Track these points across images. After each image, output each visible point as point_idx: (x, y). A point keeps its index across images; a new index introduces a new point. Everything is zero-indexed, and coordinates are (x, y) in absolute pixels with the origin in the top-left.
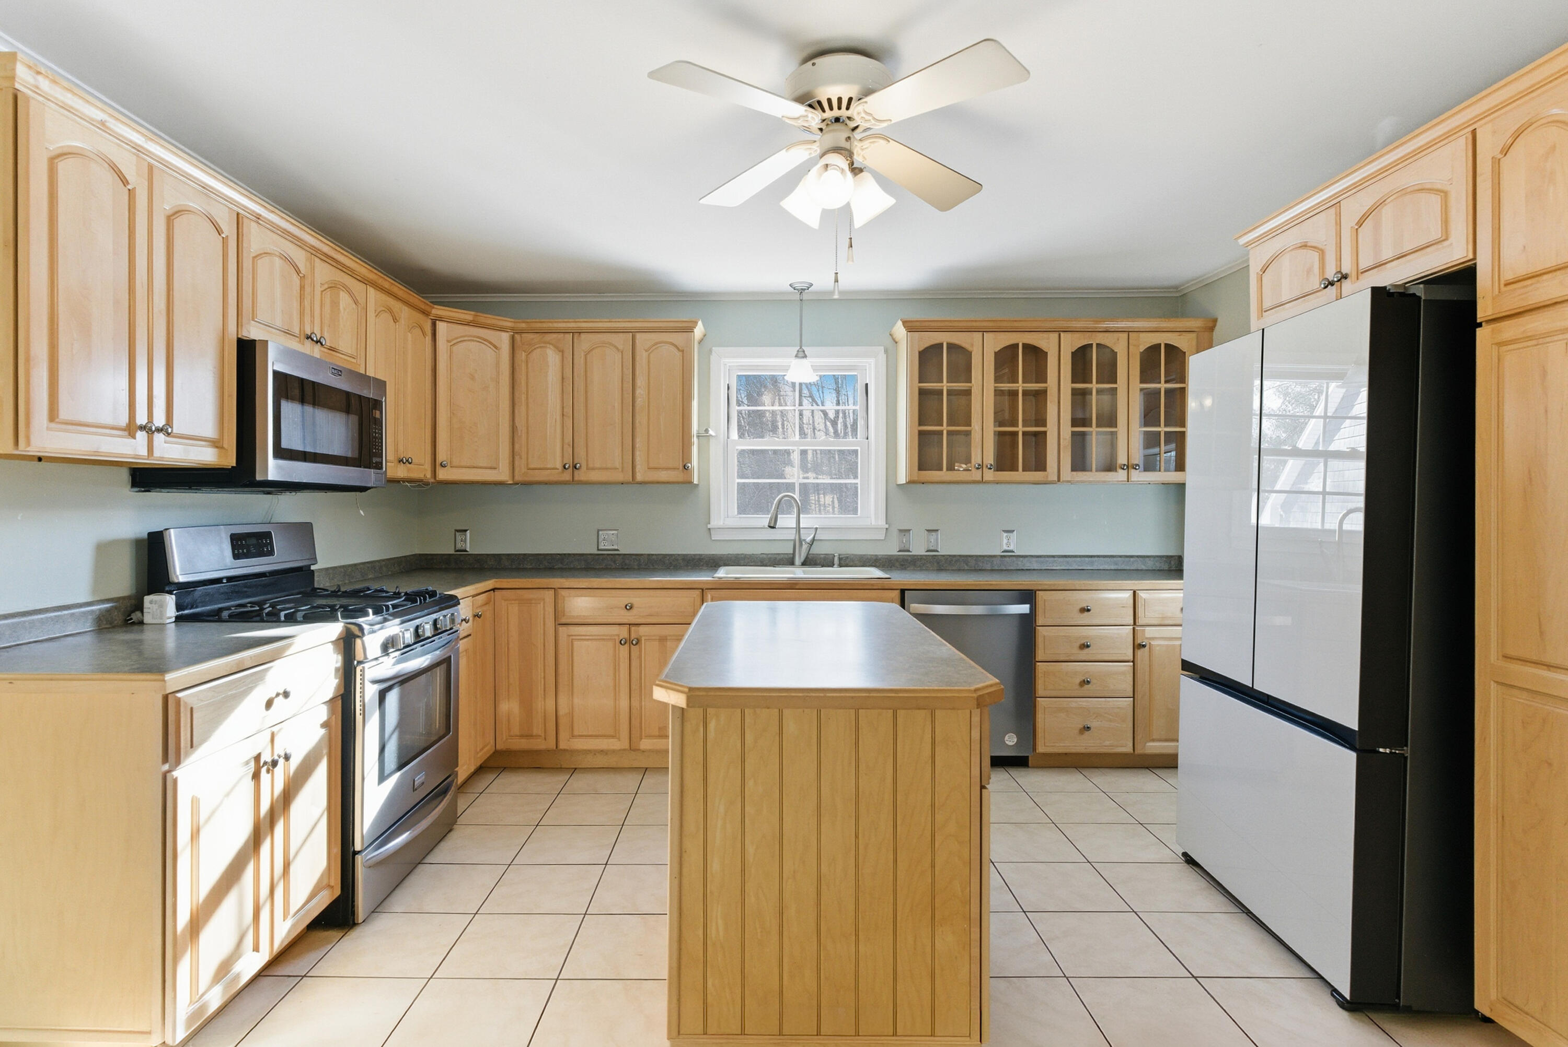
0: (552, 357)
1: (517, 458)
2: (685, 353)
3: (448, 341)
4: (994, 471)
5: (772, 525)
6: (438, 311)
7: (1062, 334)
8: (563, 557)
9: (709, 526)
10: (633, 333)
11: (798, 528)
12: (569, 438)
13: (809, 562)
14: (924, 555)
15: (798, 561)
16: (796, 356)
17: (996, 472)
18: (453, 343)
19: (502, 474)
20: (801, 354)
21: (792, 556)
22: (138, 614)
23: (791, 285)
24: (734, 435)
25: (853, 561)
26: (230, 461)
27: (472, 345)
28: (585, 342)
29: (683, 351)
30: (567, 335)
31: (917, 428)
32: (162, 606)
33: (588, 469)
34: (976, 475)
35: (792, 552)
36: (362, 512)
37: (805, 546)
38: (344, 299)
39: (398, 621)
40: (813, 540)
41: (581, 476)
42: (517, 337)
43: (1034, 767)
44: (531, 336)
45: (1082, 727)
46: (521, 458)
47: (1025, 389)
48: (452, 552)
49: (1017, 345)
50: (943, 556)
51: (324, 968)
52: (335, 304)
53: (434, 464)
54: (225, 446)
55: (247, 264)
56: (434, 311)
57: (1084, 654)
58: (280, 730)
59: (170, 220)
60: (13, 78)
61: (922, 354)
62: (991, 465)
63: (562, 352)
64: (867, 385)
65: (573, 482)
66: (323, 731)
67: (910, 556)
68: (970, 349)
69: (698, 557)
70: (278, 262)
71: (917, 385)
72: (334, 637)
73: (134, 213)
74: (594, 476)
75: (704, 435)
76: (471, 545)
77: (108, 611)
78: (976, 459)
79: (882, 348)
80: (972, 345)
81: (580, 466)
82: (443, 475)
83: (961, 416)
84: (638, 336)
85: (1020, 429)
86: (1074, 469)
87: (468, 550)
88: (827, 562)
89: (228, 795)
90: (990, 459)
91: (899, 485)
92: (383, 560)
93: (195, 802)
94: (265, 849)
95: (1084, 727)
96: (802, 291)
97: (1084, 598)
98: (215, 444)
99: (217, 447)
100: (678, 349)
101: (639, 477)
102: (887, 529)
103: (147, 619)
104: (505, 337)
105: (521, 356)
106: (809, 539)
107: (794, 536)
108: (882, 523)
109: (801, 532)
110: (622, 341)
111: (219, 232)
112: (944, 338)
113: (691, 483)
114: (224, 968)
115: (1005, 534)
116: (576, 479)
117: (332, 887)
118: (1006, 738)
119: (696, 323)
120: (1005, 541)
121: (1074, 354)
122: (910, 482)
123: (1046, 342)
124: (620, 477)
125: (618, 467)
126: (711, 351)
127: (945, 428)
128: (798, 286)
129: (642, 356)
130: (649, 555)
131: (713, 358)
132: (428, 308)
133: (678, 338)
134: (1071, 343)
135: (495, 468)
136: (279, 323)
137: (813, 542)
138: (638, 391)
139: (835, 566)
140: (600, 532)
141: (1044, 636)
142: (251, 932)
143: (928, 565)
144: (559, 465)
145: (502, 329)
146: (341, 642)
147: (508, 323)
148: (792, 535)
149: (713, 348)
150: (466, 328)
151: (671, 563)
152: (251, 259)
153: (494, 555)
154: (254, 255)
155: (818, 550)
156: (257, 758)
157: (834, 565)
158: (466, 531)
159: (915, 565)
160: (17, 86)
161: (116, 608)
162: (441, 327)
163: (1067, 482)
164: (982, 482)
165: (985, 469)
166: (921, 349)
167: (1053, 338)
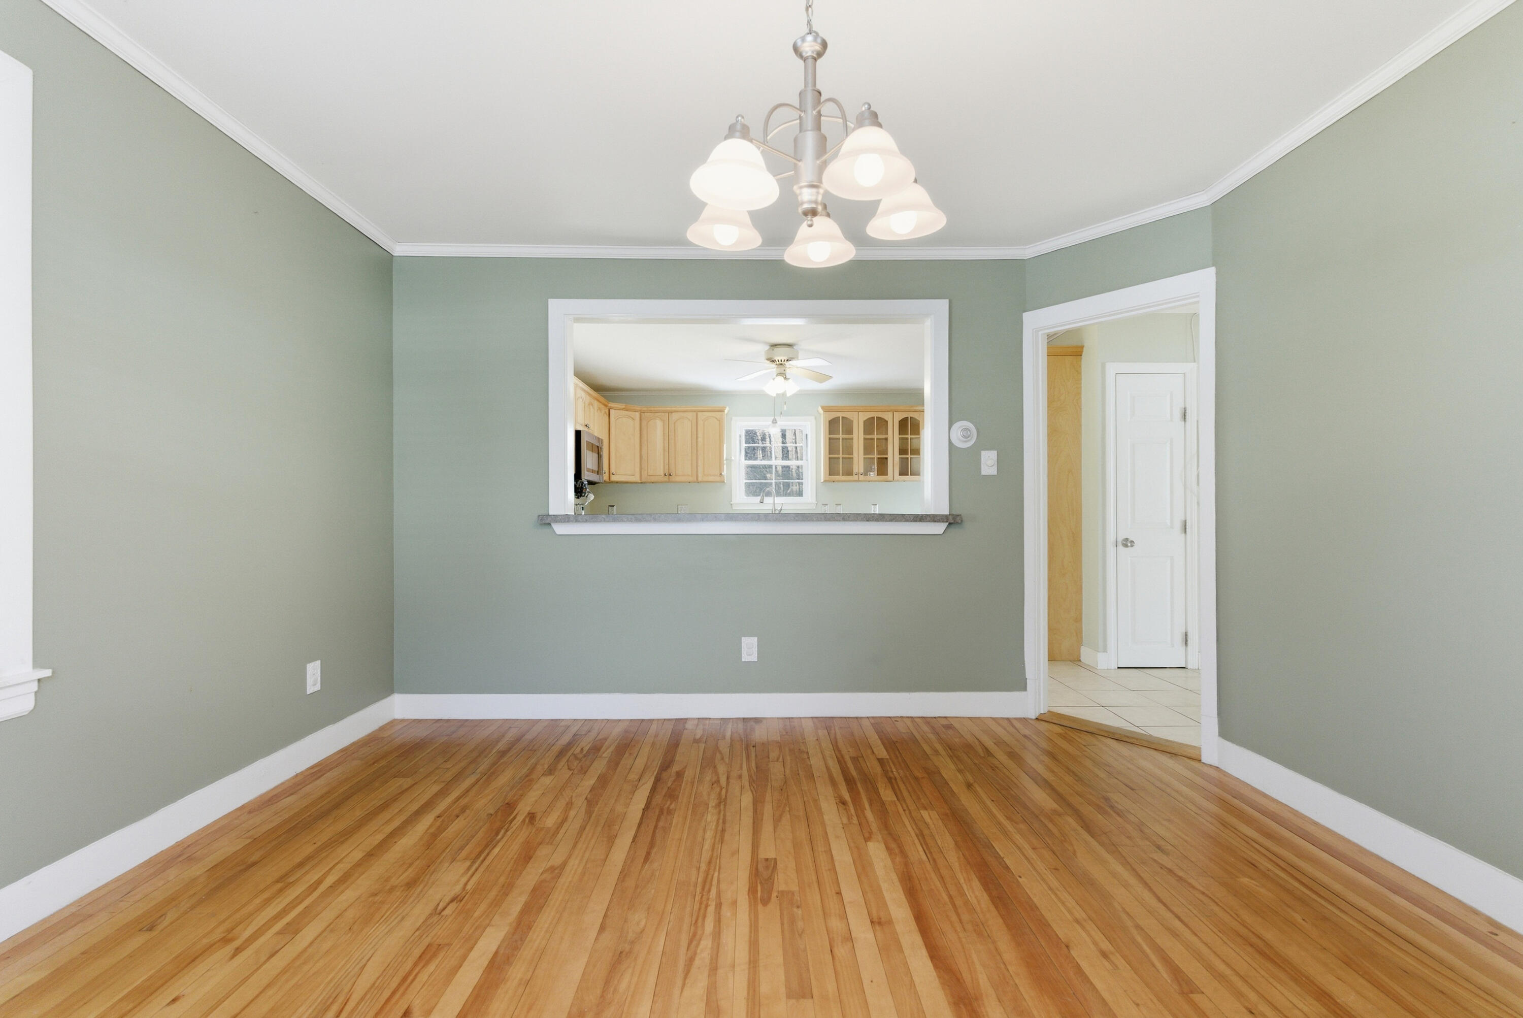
0: (659, 424)
1: (642, 470)
2: (720, 421)
3: (615, 417)
5: (762, 502)
6: (611, 405)
7: (894, 413)
9: (731, 503)
10: (697, 412)
11: (774, 504)
12: (667, 461)
16: (773, 422)
17: (862, 476)
18: (617, 419)
19: (637, 479)
24: (743, 458)
27: (624, 419)
28: (675, 416)
30: (666, 413)
31: (828, 456)
33: (676, 475)
34: (856, 478)
40: (782, 509)
41: (673, 479)
42: (642, 414)
46: (645, 470)
47: (877, 438)
49: (874, 417)
52: (590, 408)
53: (610, 474)
56: (609, 405)
61: (830, 422)
62: (862, 473)
63: (664, 421)
64: (807, 435)
65: (669, 482)
68: (852, 419)
71: (828, 436)
74: (678, 479)
75: (729, 460)
78: (855, 469)
79: (814, 417)
81: (672, 474)
83: (849, 450)
84: (700, 414)
85: (876, 456)
86: (901, 474)
90: (862, 471)
91: (822, 483)
100: (717, 419)
101: (700, 479)
102: (816, 504)
104: (638, 414)
105: (644, 423)
106: (779, 509)
108: (814, 501)
110: (691, 416)
112: (840, 415)
113: (724, 482)
115: (873, 506)
116: (670, 480)
119: (726, 408)
120: (873, 509)
121: (900, 422)
122: (825, 481)
123: (887, 416)
124: (690, 479)
125: (690, 474)
126: (731, 419)
127: (841, 456)
129: (700, 423)
131: (733, 422)
132: (606, 403)
133: (717, 415)
134: (899, 416)
135: (632, 475)
138: (699, 439)
140: (679, 506)
144: (663, 474)
145: (635, 411)
147: (637, 408)
148: (771, 507)
149: (733, 418)
150: (622, 411)
158: (613, 506)
162: (612, 412)
163: (898, 481)
164: (858, 481)
165: (860, 475)
166: (830, 419)
167: (890, 414)
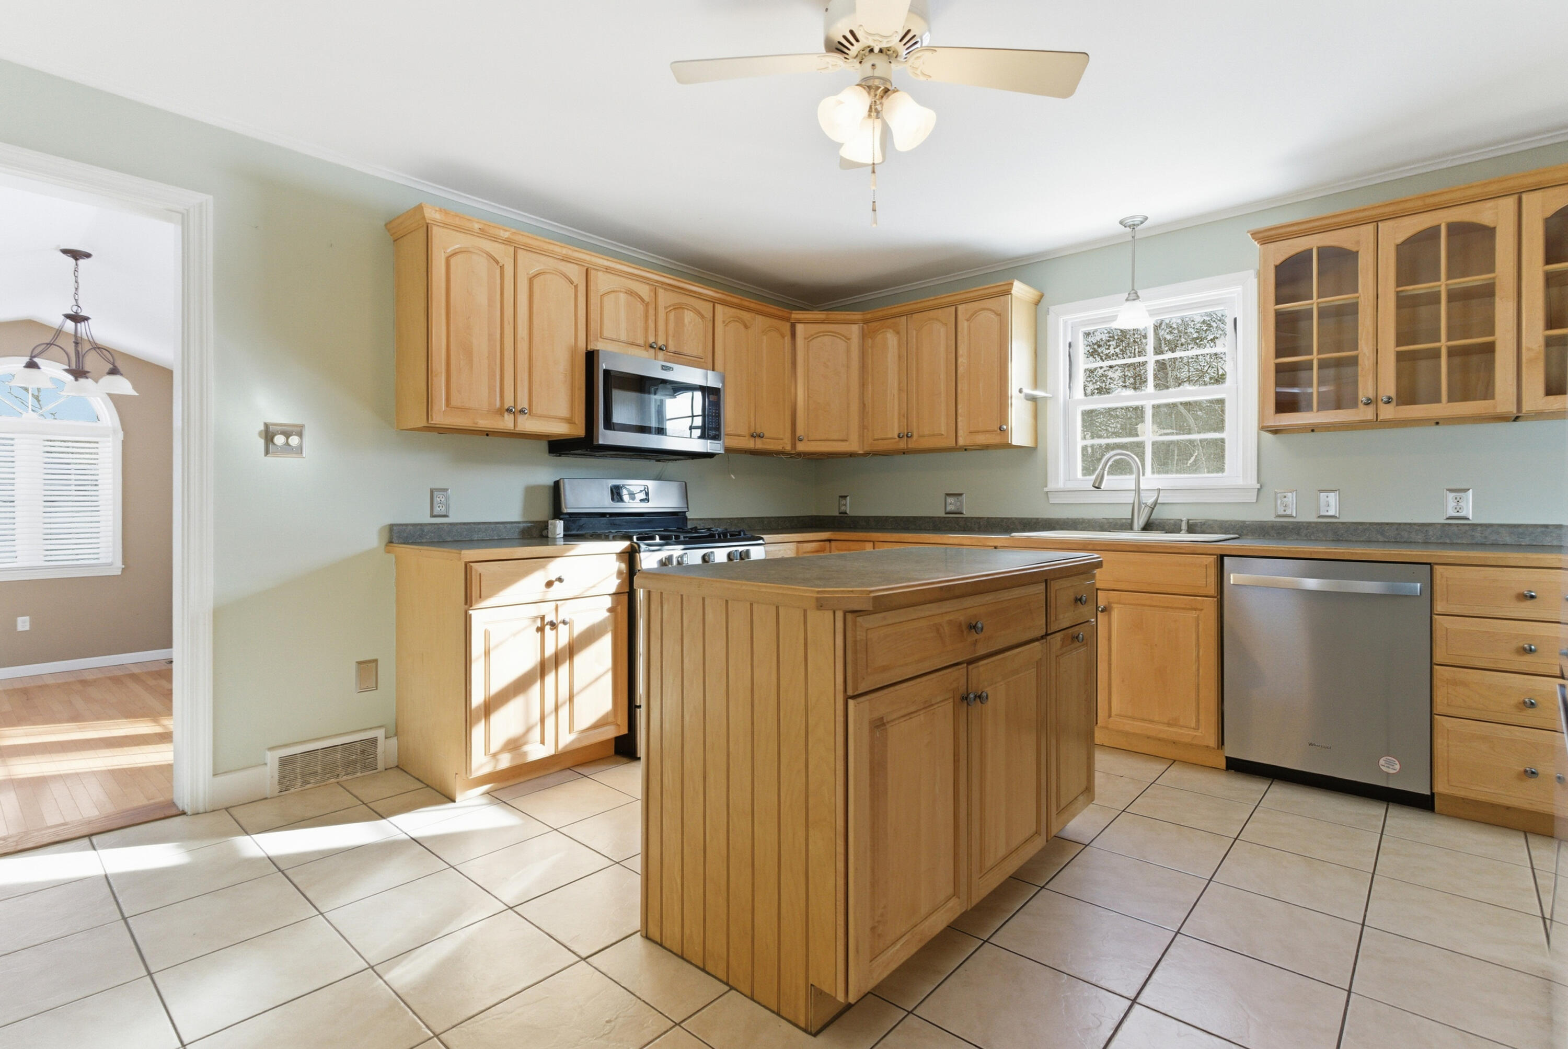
0: (891, 339)
1: (865, 430)
2: (1002, 316)
3: (805, 338)
4: (1397, 405)
5: (1097, 485)
6: (796, 315)
8: (915, 519)
9: (1046, 489)
10: (957, 305)
11: (1138, 490)
12: (903, 410)
13: (1148, 527)
14: (1314, 523)
15: (1136, 526)
16: (1127, 300)
17: (1398, 407)
18: (809, 339)
19: (853, 446)
20: (1134, 296)
21: (1130, 521)
22: (546, 531)
23: (1121, 223)
24: (1079, 393)
25: (1212, 527)
26: (579, 431)
27: (826, 339)
28: (919, 320)
29: (999, 315)
30: (902, 318)
31: (1272, 362)
32: (555, 527)
33: (920, 437)
34: (1367, 413)
35: (1130, 517)
36: (733, 476)
37: (1147, 510)
38: (688, 316)
39: (682, 547)
40: (1156, 503)
41: (913, 444)
43: (1441, 814)
44: (875, 324)
45: (1522, 769)
46: (868, 431)
47: (1451, 287)
48: (837, 514)
49: (1439, 227)
50: (1343, 523)
51: (600, 777)
53: (795, 439)
54: (577, 422)
55: (594, 300)
56: (793, 317)
57: (1525, 662)
58: (562, 604)
59: (531, 281)
60: (424, 218)
61: (1280, 268)
62: (1390, 398)
63: (900, 331)
64: (1235, 320)
65: (908, 450)
66: (608, 614)
67: (1292, 522)
68: (1354, 249)
69: (1034, 521)
70: (622, 296)
71: (1275, 310)
72: (619, 551)
73: (503, 280)
74: (923, 444)
76: (851, 508)
77: (529, 528)
78: (1365, 390)
79: (1253, 272)
80: (1358, 243)
81: (911, 435)
82: (801, 447)
83: (1344, 339)
84: (962, 307)
85: (1444, 344)
87: (848, 512)
88: (1174, 527)
89: (514, 635)
90: (1389, 387)
92: (772, 517)
93: (487, 634)
94: (550, 679)
95: (1526, 771)
96: (1133, 227)
97: (1523, 580)
98: (570, 421)
99: (569, 423)
100: (995, 313)
101: (961, 442)
102: (1258, 490)
103: (550, 535)
104: (855, 329)
105: (869, 342)
106: (1150, 501)
107: (1133, 499)
108: (1255, 482)
109: (1142, 495)
110: (947, 315)
111: (572, 283)
112: (1313, 242)
114: (514, 745)
115: (1451, 496)
116: (909, 447)
117: (619, 725)
118: (1382, 762)
119: (1013, 285)
120: (1451, 504)
122: (1270, 429)
123: (1496, 215)
124: (945, 443)
125: (943, 433)
126: (1048, 311)
127: (1315, 357)
128: (1129, 222)
129: (963, 323)
130: (988, 518)
131: (1051, 318)
132: (786, 315)
133: (994, 303)
134: (1541, 206)
135: (846, 441)
136: (623, 337)
137: (1155, 506)
138: (960, 360)
139: (1183, 532)
141: (1447, 629)
142: (537, 730)
143: (1320, 535)
144: (896, 435)
145: (853, 322)
146: (627, 556)
147: (857, 316)
148: (1130, 498)
149: (1051, 307)
150: (821, 325)
151: (1008, 527)
152: (599, 297)
153: (864, 517)
154: (601, 294)
155: (1161, 514)
156: (543, 618)
157: (1181, 530)
158: (846, 496)
159: (1298, 534)
160: (428, 221)
161: (534, 526)
162: (800, 328)
163: (1539, 415)
164: (1377, 423)
165: (1381, 405)
166: (1278, 263)
167: (1509, 203)
